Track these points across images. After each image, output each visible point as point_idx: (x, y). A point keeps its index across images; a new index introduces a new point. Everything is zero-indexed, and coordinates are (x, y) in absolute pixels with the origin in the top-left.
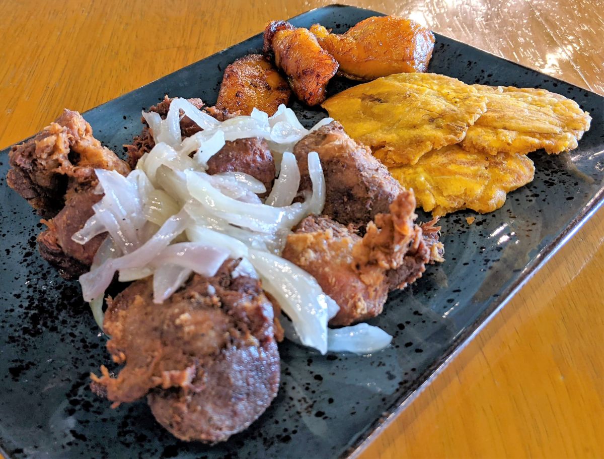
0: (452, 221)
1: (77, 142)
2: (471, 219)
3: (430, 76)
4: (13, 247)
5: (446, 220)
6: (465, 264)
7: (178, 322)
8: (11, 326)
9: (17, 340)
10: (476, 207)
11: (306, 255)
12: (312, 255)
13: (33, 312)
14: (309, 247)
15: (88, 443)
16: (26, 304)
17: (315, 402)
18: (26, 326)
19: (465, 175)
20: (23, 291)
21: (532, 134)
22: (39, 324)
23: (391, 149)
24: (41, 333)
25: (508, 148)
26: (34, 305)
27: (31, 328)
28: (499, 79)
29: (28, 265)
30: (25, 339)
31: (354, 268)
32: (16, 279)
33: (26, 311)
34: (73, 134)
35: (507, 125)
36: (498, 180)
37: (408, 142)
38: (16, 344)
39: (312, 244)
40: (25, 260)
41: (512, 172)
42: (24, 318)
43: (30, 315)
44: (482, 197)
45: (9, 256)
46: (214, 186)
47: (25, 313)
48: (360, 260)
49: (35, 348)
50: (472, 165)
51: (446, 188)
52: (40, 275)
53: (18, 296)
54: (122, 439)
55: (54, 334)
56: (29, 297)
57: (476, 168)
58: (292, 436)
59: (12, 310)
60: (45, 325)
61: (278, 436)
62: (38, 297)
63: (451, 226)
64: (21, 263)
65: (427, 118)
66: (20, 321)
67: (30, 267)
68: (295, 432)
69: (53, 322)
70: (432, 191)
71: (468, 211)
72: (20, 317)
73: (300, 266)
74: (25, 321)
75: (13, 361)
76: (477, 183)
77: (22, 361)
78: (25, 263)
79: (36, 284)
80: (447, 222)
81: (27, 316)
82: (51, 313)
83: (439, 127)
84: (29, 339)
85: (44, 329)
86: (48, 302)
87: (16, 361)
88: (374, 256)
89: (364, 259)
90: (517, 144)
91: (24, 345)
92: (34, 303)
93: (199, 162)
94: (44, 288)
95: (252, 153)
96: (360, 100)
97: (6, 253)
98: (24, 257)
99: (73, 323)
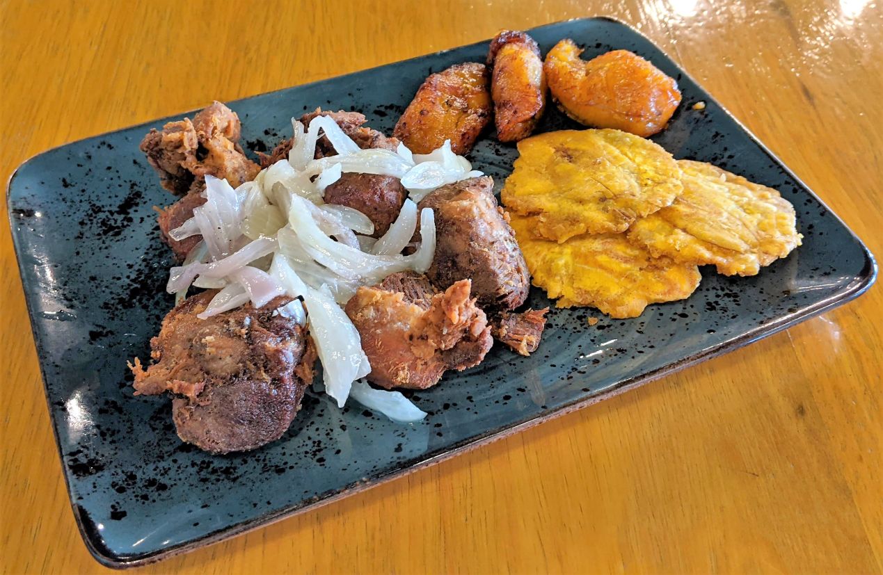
0: (575, 316)
1: (207, 140)
2: (592, 321)
3: (642, 143)
4: (149, 216)
5: (570, 312)
6: (552, 366)
7: (203, 341)
8: (111, 293)
9: (110, 308)
10: (604, 309)
11: (366, 311)
12: (371, 313)
13: (135, 285)
14: (372, 304)
15: (122, 416)
16: (133, 276)
17: (326, 448)
18: (124, 297)
19: (611, 271)
20: (136, 263)
21: (709, 245)
22: (135, 298)
23: (542, 219)
24: (132, 307)
25: (675, 253)
26: (140, 279)
27: (127, 300)
28: (738, 165)
29: (153, 239)
30: (117, 309)
31: (406, 336)
32: (137, 249)
33: (131, 283)
34: (206, 132)
35: (690, 226)
36: (644, 286)
37: (564, 217)
38: (107, 310)
39: (377, 302)
40: (152, 233)
41: (667, 281)
42: (125, 289)
43: (132, 287)
44: (615, 301)
45: (140, 224)
46: (314, 217)
47: (129, 285)
48: (414, 331)
49: (121, 320)
50: (626, 262)
51: (580, 280)
52: (157, 252)
53: (130, 266)
54: (152, 423)
55: (144, 312)
56: (139, 270)
57: (628, 266)
58: (288, 470)
59: (119, 279)
60: (140, 301)
61: (277, 466)
62: (147, 272)
63: (571, 320)
64: (148, 235)
65: (598, 195)
66: (120, 291)
67: (153, 242)
68: (291, 468)
69: (148, 300)
70: (564, 278)
71: (595, 311)
72: (122, 286)
73: (353, 321)
74: (125, 292)
75: (97, 326)
76: (618, 284)
77: (104, 328)
78: (151, 236)
79: (151, 260)
80: (570, 315)
81: (128, 288)
82: (150, 291)
83: (605, 210)
84: (121, 309)
85: (137, 303)
86: (153, 281)
87: (100, 326)
88: (426, 332)
89: (417, 333)
90: (686, 252)
91: (113, 314)
92: (141, 277)
93: (317, 187)
94: (155, 265)
95: (372, 191)
96: (554, 150)
97: (140, 220)
98: (153, 230)
99: (164, 306)
